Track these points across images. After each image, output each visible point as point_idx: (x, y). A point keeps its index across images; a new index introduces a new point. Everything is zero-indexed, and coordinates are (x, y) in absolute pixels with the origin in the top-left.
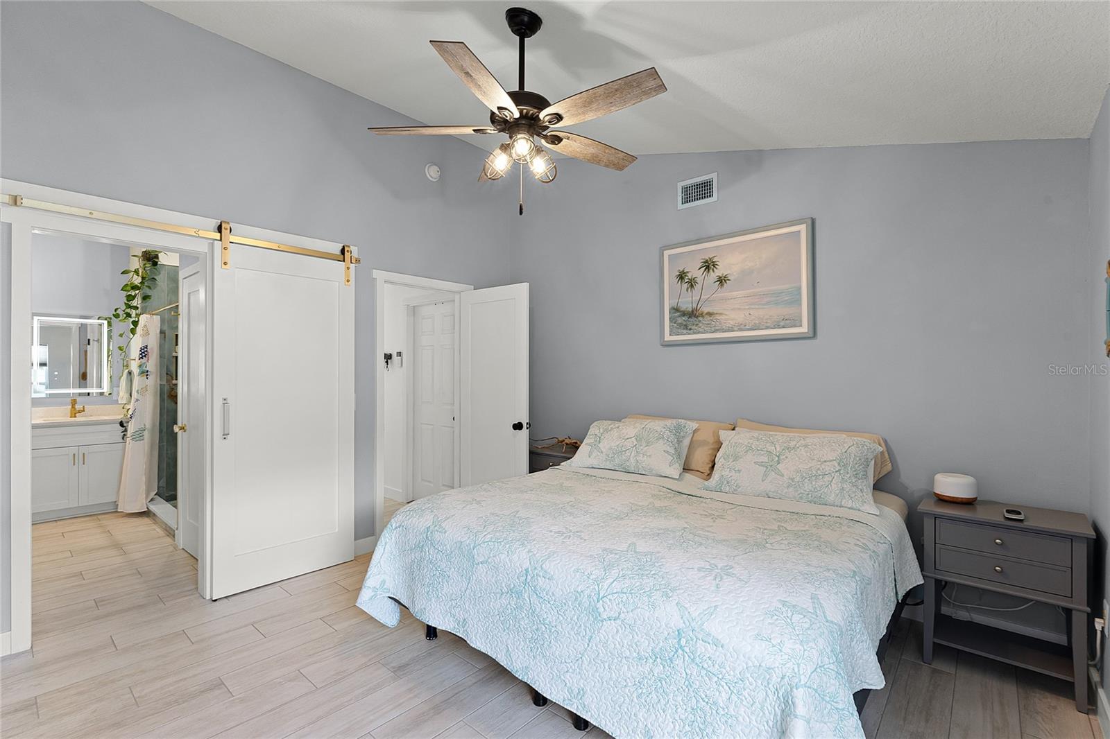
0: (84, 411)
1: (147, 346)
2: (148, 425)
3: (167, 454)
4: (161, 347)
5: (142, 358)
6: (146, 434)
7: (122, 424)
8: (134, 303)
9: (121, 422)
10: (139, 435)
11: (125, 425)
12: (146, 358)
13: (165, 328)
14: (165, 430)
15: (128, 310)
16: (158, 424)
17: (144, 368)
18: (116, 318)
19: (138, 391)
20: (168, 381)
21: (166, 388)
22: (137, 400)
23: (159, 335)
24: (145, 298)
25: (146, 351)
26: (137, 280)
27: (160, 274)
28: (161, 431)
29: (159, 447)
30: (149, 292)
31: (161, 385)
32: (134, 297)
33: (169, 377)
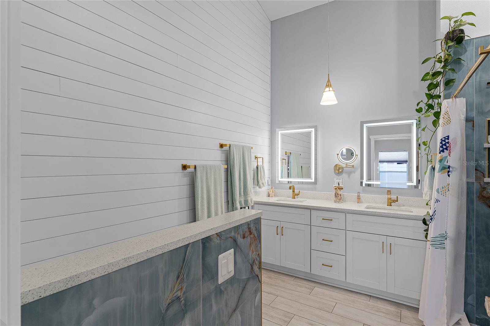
0: (397, 201)
1: (448, 136)
2: (451, 233)
3: (477, 267)
4: (468, 138)
5: (443, 151)
6: (448, 243)
7: (424, 221)
8: (436, 92)
9: (424, 219)
10: (440, 242)
11: (428, 223)
12: (448, 152)
13: (474, 114)
14: (474, 237)
15: (430, 102)
16: (464, 231)
17: (446, 163)
18: (419, 112)
19: (438, 189)
20: (477, 178)
21: (476, 186)
22: (437, 201)
23: (464, 122)
24: (448, 83)
25: (448, 143)
26: (439, 67)
27: (466, 51)
28: (468, 237)
29: (467, 256)
30: (451, 76)
31: (468, 183)
32: (437, 85)
33: (479, 174)
